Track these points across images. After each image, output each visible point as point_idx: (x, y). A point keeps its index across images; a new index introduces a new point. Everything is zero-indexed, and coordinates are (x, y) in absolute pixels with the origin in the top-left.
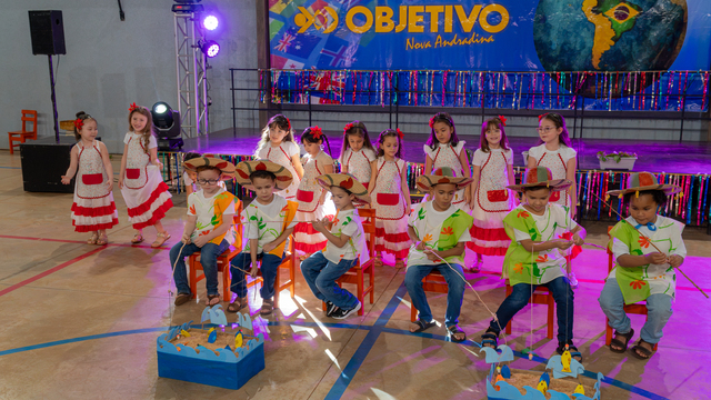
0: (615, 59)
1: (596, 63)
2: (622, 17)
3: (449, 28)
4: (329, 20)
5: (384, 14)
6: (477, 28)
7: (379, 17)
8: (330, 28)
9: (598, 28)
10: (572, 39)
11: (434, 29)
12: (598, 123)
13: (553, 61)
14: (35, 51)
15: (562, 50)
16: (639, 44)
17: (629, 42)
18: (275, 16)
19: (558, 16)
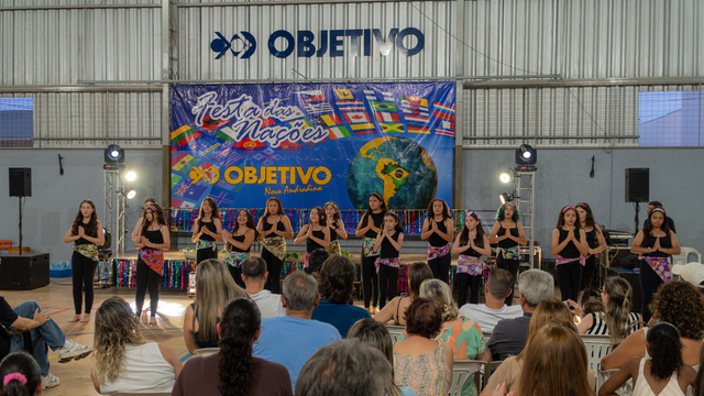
0: (397, 201)
2: (399, 176)
3: (293, 181)
4: (213, 175)
5: (251, 172)
6: (311, 181)
7: (247, 173)
8: (214, 181)
9: (386, 183)
10: (371, 189)
11: (283, 181)
14: (11, 195)
16: (411, 193)
17: (405, 192)
18: (176, 172)
19: (361, 175)
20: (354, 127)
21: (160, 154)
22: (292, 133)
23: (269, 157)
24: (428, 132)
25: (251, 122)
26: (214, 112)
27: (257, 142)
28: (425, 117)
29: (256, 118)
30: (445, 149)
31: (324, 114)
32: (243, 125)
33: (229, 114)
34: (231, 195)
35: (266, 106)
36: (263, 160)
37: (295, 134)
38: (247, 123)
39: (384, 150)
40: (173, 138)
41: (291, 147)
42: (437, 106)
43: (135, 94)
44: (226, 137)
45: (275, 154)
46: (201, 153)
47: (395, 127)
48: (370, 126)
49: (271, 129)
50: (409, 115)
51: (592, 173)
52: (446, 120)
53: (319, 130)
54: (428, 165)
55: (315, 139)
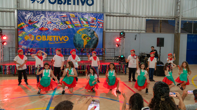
0: (87, 46)
1: (84, 47)
2: (88, 39)
3: (57, 40)
4: (32, 38)
6: (63, 40)
7: (43, 38)
8: (32, 40)
9: (84, 41)
10: (80, 43)
11: (54, 40)
12: (85, 57)
13: (77, 46)
15: (78, 44)
16: (91, 44)
17: (90, 43)
18: (20, 37)
19: (77, 39)
20: (75, 25)
21: (15, 31)
22: (57, 26)
23: (50, 33)
24: (96, 27)
25: (44, 22)
26: (32, 19)
27: (46, 28)
28: (95, 23)
29: (46, 21)
30: (101, 32)
31: (66, 21)
32: (41, 23)
33: (37, 20)
34: (38, 44)
35: (49, 18)
36: (48, 34)
37: (58, 26)
38: (43, 22)
39: (84, 32)
40: (18, 26)
41: (57, 30)
42: (98, 20)
43: (5, 13)
44: (36, 26)
45: (52, 32)
46: (28, 31)
47: (87, 25)
48: (80, 25)
49: (50, 25)
50: (91, 22)
51: (135, 39)
52: (101, 24)
53: (65, 25)
54: (96, 36)
55: (64, 28)
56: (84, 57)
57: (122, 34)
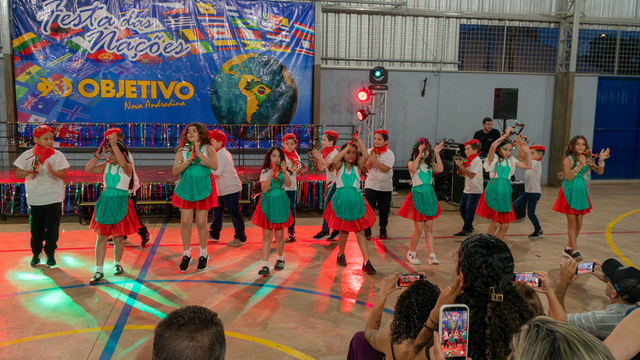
0: (260, 117)
1: (249, 120)
2: (262, 93)
3: (154, 95)
4: (65, 88)
5: (108, 85)
6: (173, 95)
7: (104, 88)
8: (66, 93)
9: (249, 99)
10: (234, 105)
11: (144, 96)
12: (252, 156)
13: (223, 117)
15: (228, 111)
16: (273, 109)
17: (267, 107)
18: (21, 84)
19: (223, 91)
20: (216, 43)
21: (1, 63)
22: (151, 46)
23: (127, 70)
24: (289, 51)
25: (105, 33)
26: (63, 20)
27: (113, 54)
28: (286, 36)
29: (112, 29)
30: (306, 67)
31: (184, 28)
32: (96, 36)
33: (80, 23)
34: (86, 109)
35: (123, 15)
37: (155, 48)
38: (102, 33)
39: (246, 68)
40: (15, 46)
41: (152, 60)
42: (296, 26)
44: (78, 47)
45: (133, 67)
46: (50, 64)
47: (257, 45)
48: (232, 42)
49: (128, 41)
50: (271, 33)
51: (423, 93)
52: (305, 39)
53: (181, 44)
54: (289, 83)
55: (176, 53)
56: (246, 157)
57: (378, 74)
